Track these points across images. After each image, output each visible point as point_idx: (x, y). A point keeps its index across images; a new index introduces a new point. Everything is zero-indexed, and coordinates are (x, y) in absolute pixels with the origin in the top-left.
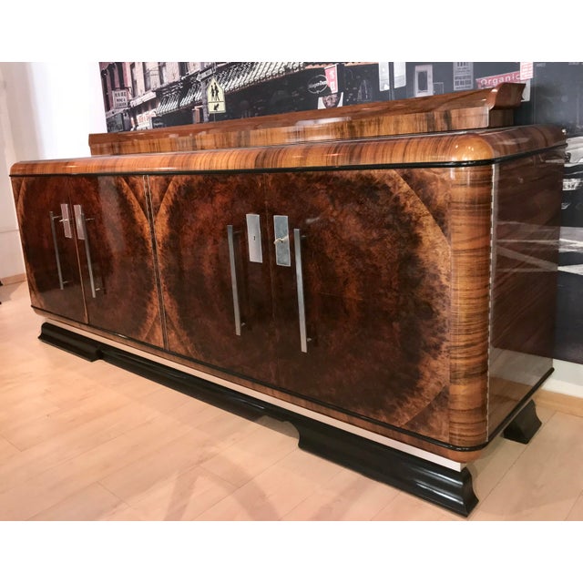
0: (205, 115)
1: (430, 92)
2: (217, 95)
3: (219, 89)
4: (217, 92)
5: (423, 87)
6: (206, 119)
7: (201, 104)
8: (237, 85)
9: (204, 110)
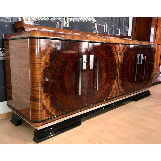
0: (62, 26)
1: (110, 34)
2: (67, 21)
3: (68, 19)
4: (67, 20)
5: (109, 33)
6: (62, 28)
7: (61, 22)
8: (73, 20)
9: (62, 25)
